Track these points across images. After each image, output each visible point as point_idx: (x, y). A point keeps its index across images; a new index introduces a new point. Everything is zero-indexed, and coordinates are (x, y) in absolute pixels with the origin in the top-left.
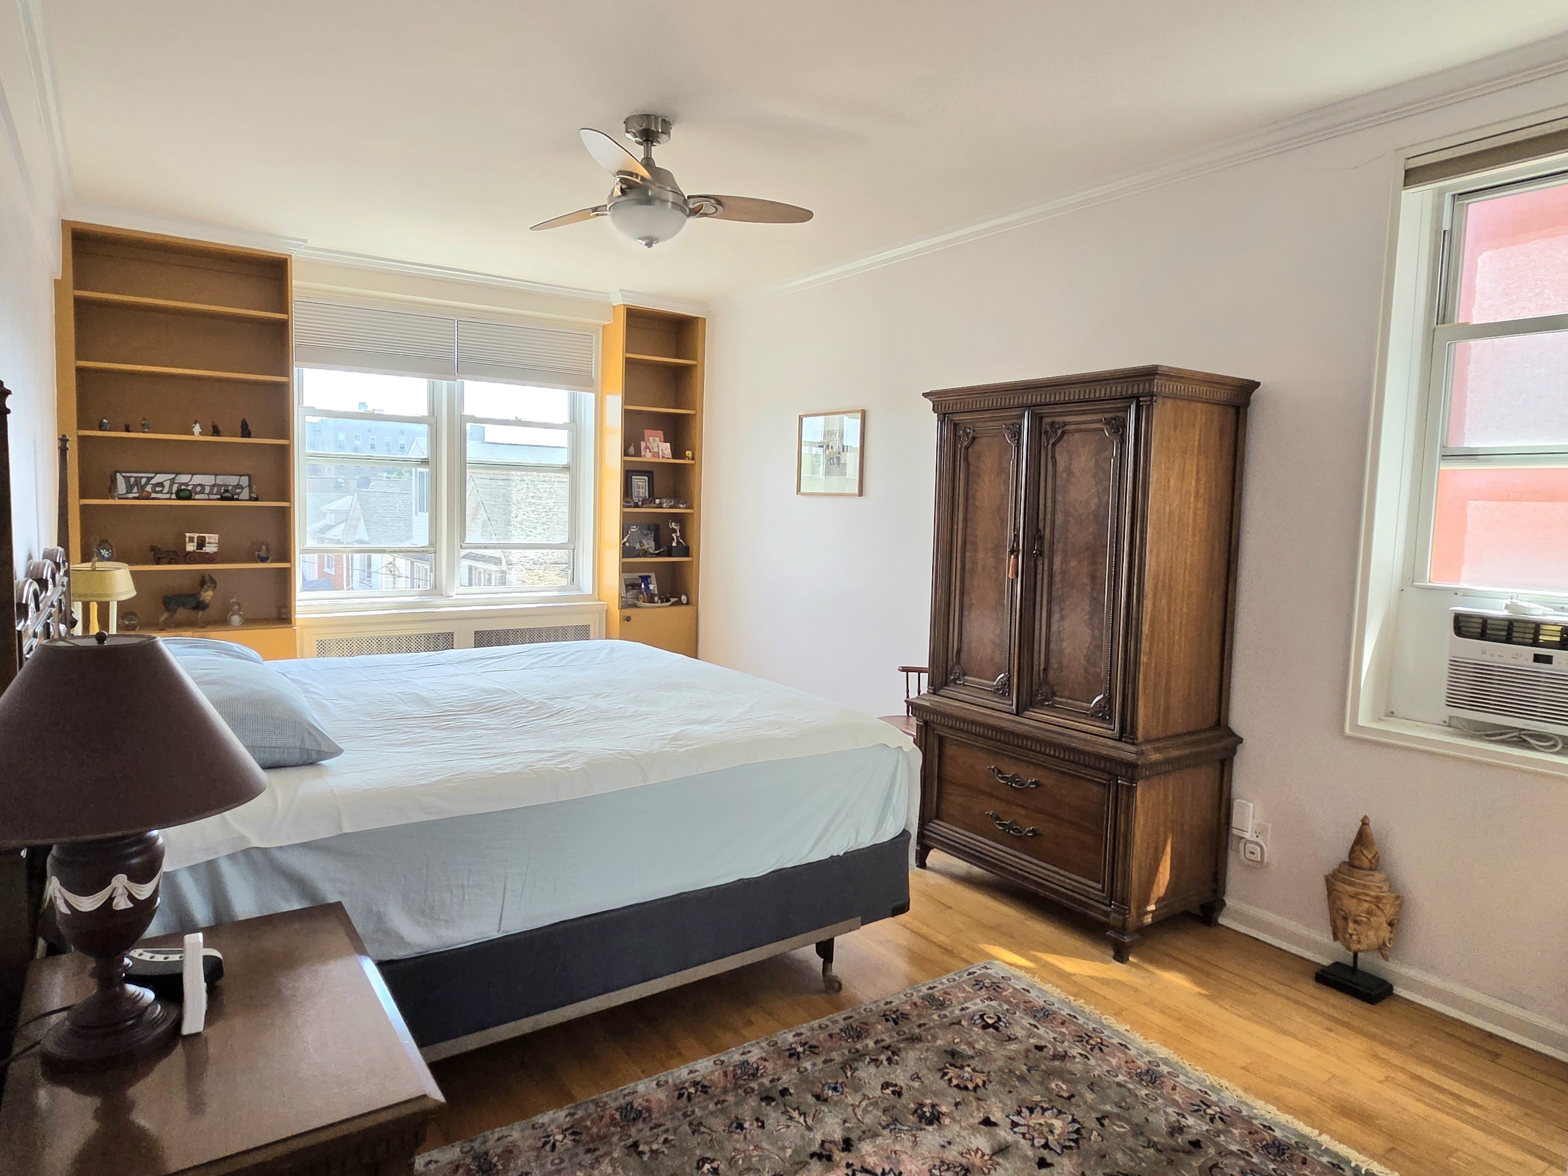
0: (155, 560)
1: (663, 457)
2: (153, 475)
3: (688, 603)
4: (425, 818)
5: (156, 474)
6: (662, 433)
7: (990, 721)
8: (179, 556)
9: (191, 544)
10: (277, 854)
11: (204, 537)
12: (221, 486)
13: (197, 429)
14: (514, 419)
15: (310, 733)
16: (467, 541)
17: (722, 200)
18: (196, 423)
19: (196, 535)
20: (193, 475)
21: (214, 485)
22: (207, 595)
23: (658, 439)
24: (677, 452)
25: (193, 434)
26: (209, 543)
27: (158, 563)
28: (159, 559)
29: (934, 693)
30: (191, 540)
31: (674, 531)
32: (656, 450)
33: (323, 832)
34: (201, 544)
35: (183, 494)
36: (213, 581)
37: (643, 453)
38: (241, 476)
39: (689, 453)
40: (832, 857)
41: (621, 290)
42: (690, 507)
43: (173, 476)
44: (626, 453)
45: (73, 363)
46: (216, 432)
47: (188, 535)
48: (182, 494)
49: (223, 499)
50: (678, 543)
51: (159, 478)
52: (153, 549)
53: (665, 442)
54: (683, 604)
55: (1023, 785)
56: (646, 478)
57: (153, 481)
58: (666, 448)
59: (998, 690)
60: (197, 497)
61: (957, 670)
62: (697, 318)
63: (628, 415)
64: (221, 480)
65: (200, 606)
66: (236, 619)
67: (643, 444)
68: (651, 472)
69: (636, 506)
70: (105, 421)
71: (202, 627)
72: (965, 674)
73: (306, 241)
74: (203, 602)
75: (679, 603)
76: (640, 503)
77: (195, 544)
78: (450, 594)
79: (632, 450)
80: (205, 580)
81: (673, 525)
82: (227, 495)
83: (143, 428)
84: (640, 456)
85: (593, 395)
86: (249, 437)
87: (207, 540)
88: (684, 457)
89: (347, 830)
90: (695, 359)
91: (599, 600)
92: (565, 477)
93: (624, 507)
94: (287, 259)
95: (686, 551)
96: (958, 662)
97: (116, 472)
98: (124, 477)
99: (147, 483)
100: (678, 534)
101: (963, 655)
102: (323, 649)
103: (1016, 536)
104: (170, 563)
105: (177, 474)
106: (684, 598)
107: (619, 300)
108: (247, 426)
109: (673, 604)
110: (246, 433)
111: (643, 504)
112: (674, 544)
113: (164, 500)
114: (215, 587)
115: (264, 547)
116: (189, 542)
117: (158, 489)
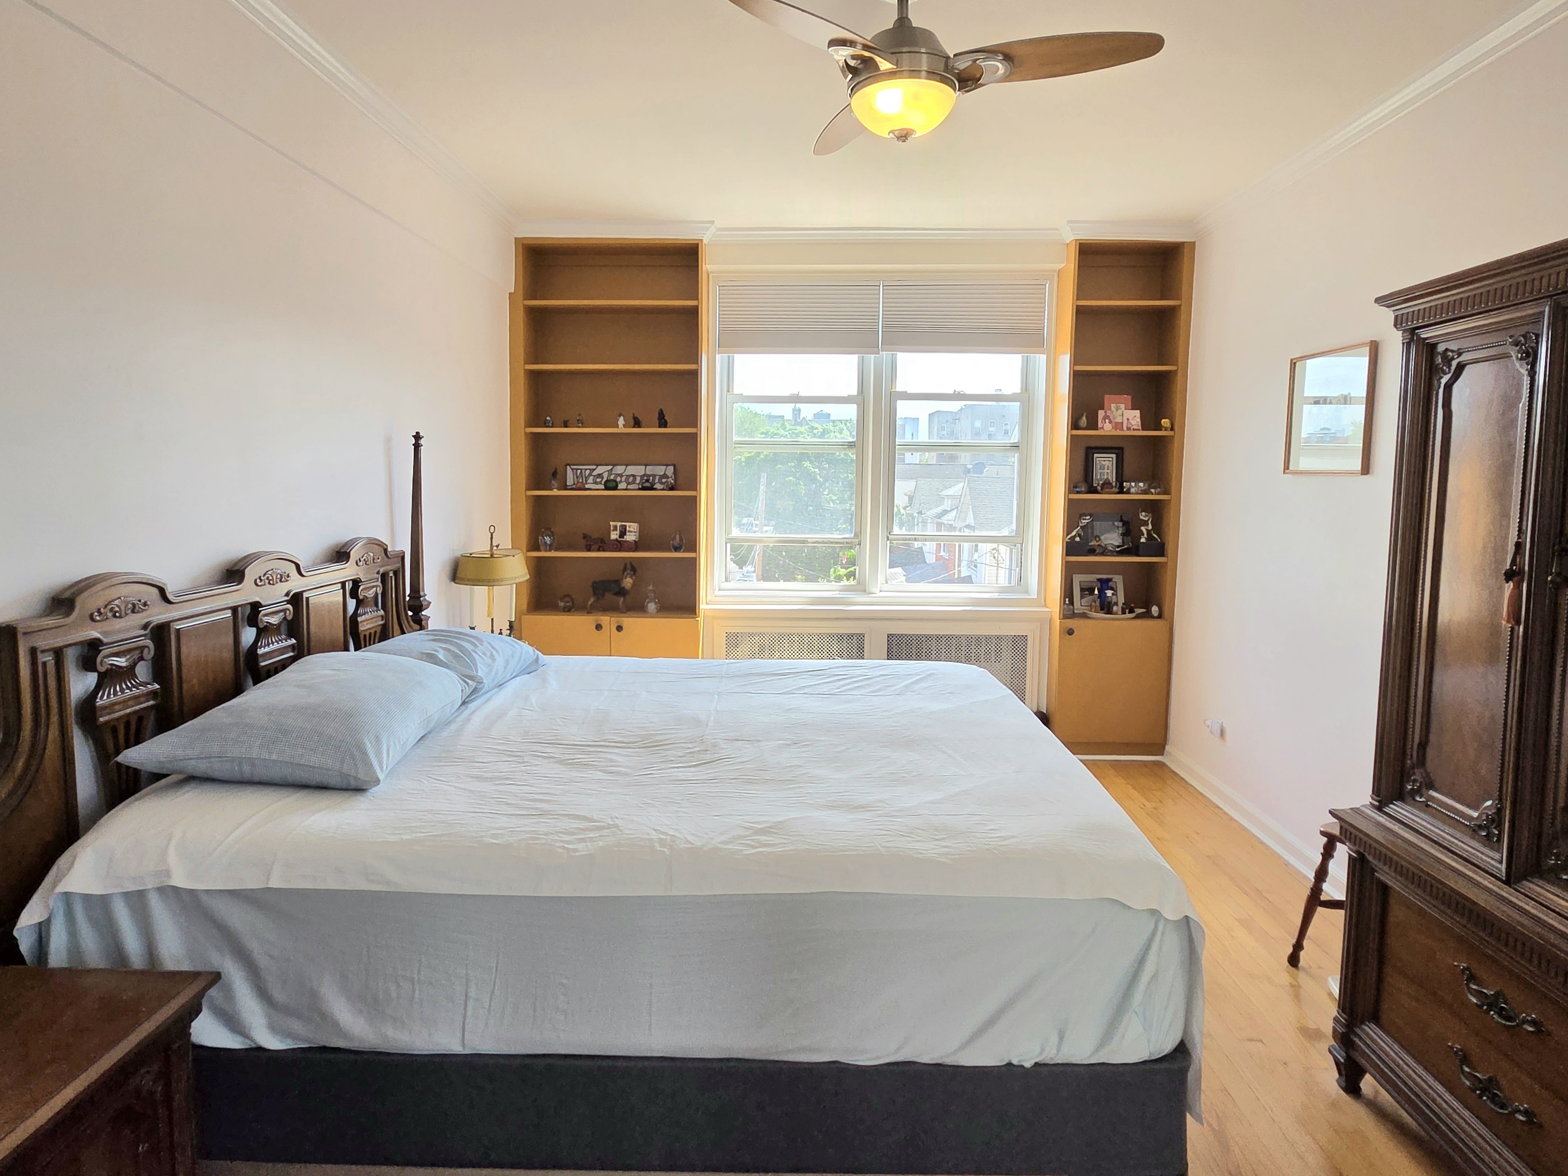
0: (586, 548)
1: (1129, 429)
2: (594, 467)
3: (1160, 616)
5: (597, 466)
6: (1130, 397)
7: (1453, 882)
8: (603, 544)
9: (615, 532)
10: (204, 898)
11: (626, 526)
12: (650, 476)
13: (621, 421)
14: (952, 392)
15: (353, 757)
16: (895, 533)
17: (1015, 52)
18: (620, 416)
19: (619, 524)
20: (627, 465)
21: (645, 475)
22: (628, 582)
23: (1123, 406)
24: (1151, 420)
25: (618, 427)
26: (630, 532)
27: (589, 550)
28: (590, 546)
29: (1379, 809)
30: (615, 528)
31: (1145, 523)
32: (1119, 420)
33: (251, 882)
34: (623, 533)
35: (611, 485)
36: (634, 569)
37: (1100, 425)
38: (667, 465)
39: (1165, 422)
40: (1010, 1064)
41: (1069, 222)
42: (1167, 492)
43: (610, 467)
44: (1075, 425)
45: (522, 368)
46: (637, 423)
47: (611, 523)
48: (609, 485)
49: (644, 488)
50: (1150, 537)
51: (600, 470)
52: (585, 537)
53: (1133, 408)
54: (1153, 617)
55: (1509, 1019)
56: (1114, 456)
57: (595, 473)
58: (1134, 418)
59: (1480, 827)
60: (629, 487)
61: (1418, 775)
62: (1183, 243)
63: (1079, 378)
64: (650, 470)
65: (622, 592)
66: (652, 607)
67: (1101, 413)
68: (1121, 449)
69: (1096, 492)
70: (548, 418)
71: (622, 612)
72: (1431, 786)
73: (713, 222)
74: (624, 588)
75: (1148, 615)
76: (1099, 488)
77: (618, 532)
78: (874, 590)
79: (1083, 421)
81: (1143, 516)
82: (647, 484)
83: (581, 423)
84: (1096, 428)
85: (1043, 357)
86: (665, 426)
87: (628, 528)
88: (1159, 427)
89: (274, 883)
90: (1179, 299)
91: (1045, 606)
92: (1014, 458)
93: (1070, 492)
94: (698, 244)
95: (1160, 550)
96: (1422, 761)
97: (567, 465)
98: (572, 469)
99: (590, 475)
100: (1150, 527)
101: (1430, 752)
102: (733, 641)
103: (1519, 546)
104: (599, 550)
105: (614, 465)
106: (1155, 610)
107: (1071, 236)
108: (664, 416)
109: (1138, 617)
110: (663, 423)
111: (1102, 489)
112: (1143, 540)
113: (596, 490)
114: (634, 574)
115: (678, 536)
116: (613, 530)
117: (598, 480)
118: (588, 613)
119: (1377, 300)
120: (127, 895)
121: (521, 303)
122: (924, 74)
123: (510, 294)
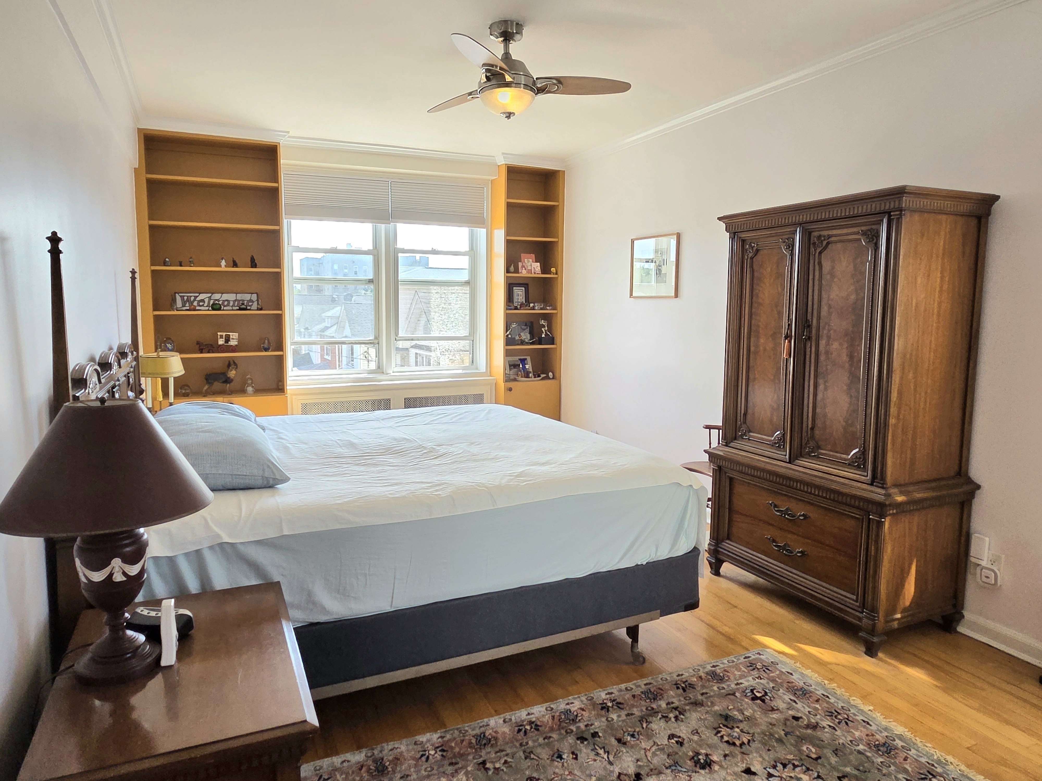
0: (199, 350)
1: (535, 273)
2: (197, 295)
3: (553, 378)
4: (338, 527)
5: (200, 293)
6: (533, 255)
7: (769, 467)
8: (213, 347)
9: (221, 340)
10: (242, 548)
11: (229, 335)
12: (240, 301)
13: (223, 263)
14: (431, 249)
15: (268, 466)
16: (400, 335)
17: (562, 80)
18: (222, 259)
19: (224, 334)
20: (222, 293)
21: (236, 300)
22: (232, 374)
23: (531, 260)
24: (545, 269)
25: (221, 266)
26: (233, 339)
27: (201, 352)
28: (202, 349)
29: (726, 446)
30: (221, 337)
31: (544, 326)
32: (529, 268)
33: (271, 534)
34: (227, 339)
35: (216, 307)
36: (235, 364)
37: (520, 271)
38: (252, 294)
39: (553, 270)
40: (637, 565)
41: (503, 153)
42: (555, 309)
43: (210, 295)
44: (508, 271)
45: (146, 222)
46: (235, 265)
47: (219, 333)
48: (215, 307)
49: (240, 309)
50: (546, 335)
51: (202, 297)
52: (198, 343)
53: (536, 262)
54: (550, 379)
55: (794, 517)
56: (523, 288)
57: (198, 299)
58: (537, 266)
59: (775, 443)
60: (225, 308)
61: (744, 428)
62: (559, 171)
63: (509, 243)
64: (239, 297)
65: (228, 381)
66: (250, 389)
67: (520, 264)
68: (527, 284)
69: (516, 308)
70: (167, 260)
71: (229, 394)
72: (750, 431)
73: (288, 132)
74: (229, 378)
75: (547, 378)
76: (519, 307)
77: (224, 340)
78: (388, 372)
79: (512, 269)
80: (231, 364)
81: (542, 322)
82: (243, 306)
83: (191, 263)
84: (518, 273)
85: (485, 230)
86: (256, 267)
87: (231, 337)
88: (550, 273)
89: (286, 533)
90: (558, 201)
91: (491, 376)
92: (467, 289)
93: (507, 309)
94: (277, 146)
95: (552, 341)
96: (745, 422)
97: (175, 293)
98: (181, 296)
99: (195, 300)
100: (546, 328)
101: (749, 417)
102: (306, 409)
103: (790, 325)
104: (209, 352)
105: (213, 293)
106: (551, 374)
107: (501, 161)
108: (254, 260)
109: (543, 379)
110: (254, 265)
111: (520, 307)
112: (543, 336)
113: (204, 311)
114: (237, 368)
115: (266, 341)
116: (220, 338)
117: (201, 304)
118: (204, 396)
119: (718, 218)
120: (187, 555)
121: (144, 176)
122: (522, 86)
123: (135, 168)
